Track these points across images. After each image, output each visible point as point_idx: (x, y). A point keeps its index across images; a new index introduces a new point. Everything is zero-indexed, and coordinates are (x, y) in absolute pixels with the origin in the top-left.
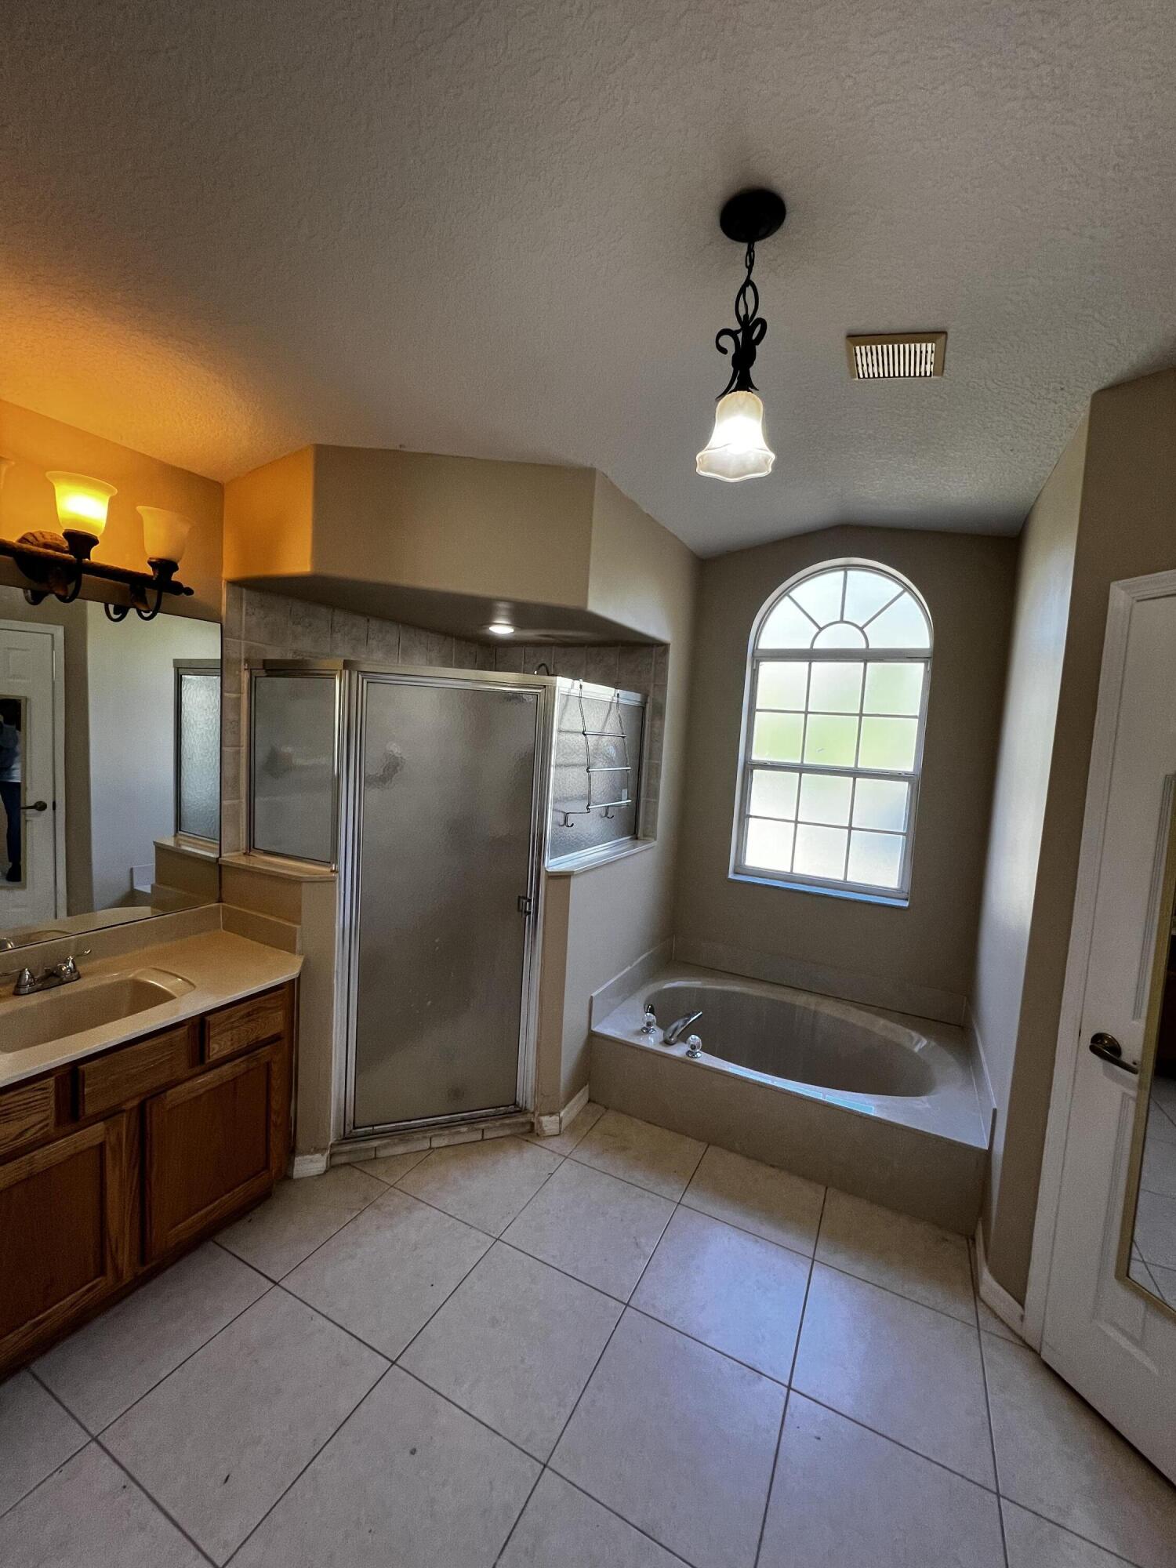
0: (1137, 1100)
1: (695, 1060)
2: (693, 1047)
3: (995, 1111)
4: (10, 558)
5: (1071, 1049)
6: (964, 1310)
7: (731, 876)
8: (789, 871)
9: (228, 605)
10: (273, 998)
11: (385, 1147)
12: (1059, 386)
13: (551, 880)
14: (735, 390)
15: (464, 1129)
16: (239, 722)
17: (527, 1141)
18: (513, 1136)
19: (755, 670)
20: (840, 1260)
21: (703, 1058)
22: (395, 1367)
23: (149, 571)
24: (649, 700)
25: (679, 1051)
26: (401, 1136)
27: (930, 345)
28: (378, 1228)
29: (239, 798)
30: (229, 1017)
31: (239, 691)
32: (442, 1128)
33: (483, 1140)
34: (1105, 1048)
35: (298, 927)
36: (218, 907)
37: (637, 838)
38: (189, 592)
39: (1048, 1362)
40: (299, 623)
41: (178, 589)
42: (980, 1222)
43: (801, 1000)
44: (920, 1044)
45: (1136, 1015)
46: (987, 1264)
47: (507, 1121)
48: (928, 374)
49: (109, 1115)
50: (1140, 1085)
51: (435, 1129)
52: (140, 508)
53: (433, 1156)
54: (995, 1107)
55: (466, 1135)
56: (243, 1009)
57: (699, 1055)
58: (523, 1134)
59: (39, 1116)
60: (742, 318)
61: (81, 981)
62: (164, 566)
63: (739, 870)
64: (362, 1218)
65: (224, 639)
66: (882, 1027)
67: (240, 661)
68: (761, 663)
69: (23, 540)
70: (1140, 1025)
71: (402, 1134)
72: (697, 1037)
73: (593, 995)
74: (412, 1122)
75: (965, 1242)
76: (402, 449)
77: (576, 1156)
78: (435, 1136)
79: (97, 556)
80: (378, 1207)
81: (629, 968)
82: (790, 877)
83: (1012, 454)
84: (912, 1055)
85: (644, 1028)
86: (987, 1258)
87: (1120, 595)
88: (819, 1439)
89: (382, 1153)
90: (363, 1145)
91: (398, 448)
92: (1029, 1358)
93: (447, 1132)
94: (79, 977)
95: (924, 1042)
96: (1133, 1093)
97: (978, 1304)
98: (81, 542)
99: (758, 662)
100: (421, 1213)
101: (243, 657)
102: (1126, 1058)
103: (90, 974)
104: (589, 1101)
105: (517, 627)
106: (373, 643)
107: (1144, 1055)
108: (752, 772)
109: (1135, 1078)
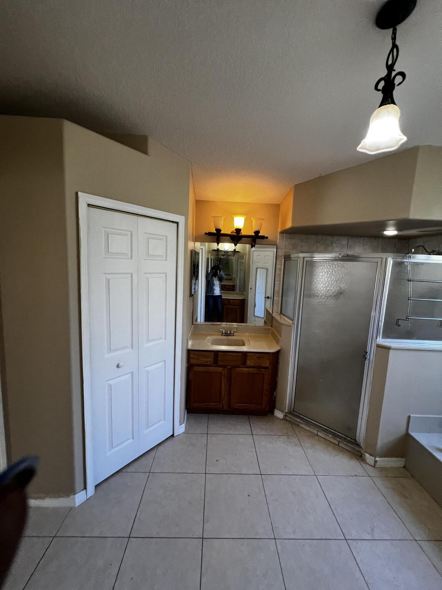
4: (229, 237)
9: (279, 239)
10: (266, 356)
11: (302, 423)
13: (378, 348)
15: (330, 436)
16: (280, 274)
17: (357, 458)
18: (352, 453)
22: (260, 475)
23: (254, 234)
26: (307, 423)
28: (284, 442)
29: (279, 297)
30: (253, 356)
31: (281, 265)
32: (322, 430)
33: (338, 445)
35: (281, 338)
36: (270, 329)
38: (267, 238)
40: (303, 242)
41: (263, 237)
47: (350, 445)
49: (224, 367)
51: (320, 429)
52: (252, 219)
53: (316, 437)
55: (330, 438)
56: (257, 355)
58: (357, 455)
59: (210, 360)
61: (234, 336)
62: (257, 232)
64: (282, 437)
65: (278, 250)
67: (282, 256)
69: (232, 232)
71: (308, 423)
73: (410, 415)
74: (312, 421)
76: (321, 176)
77: (374, 479)
78: (319, 431)
79: (243, 233)
80: (288, 438)
89: (301, 425)
90: (295, 418)
91: (320, 176)
93: (323, 432)
94: (233, 336)
98: (238, 231)
100: (300, 449)
101: (283, 254)
103: (236, 336)
104: (404, 467)
105: (399, 230)
106: (334, 245)
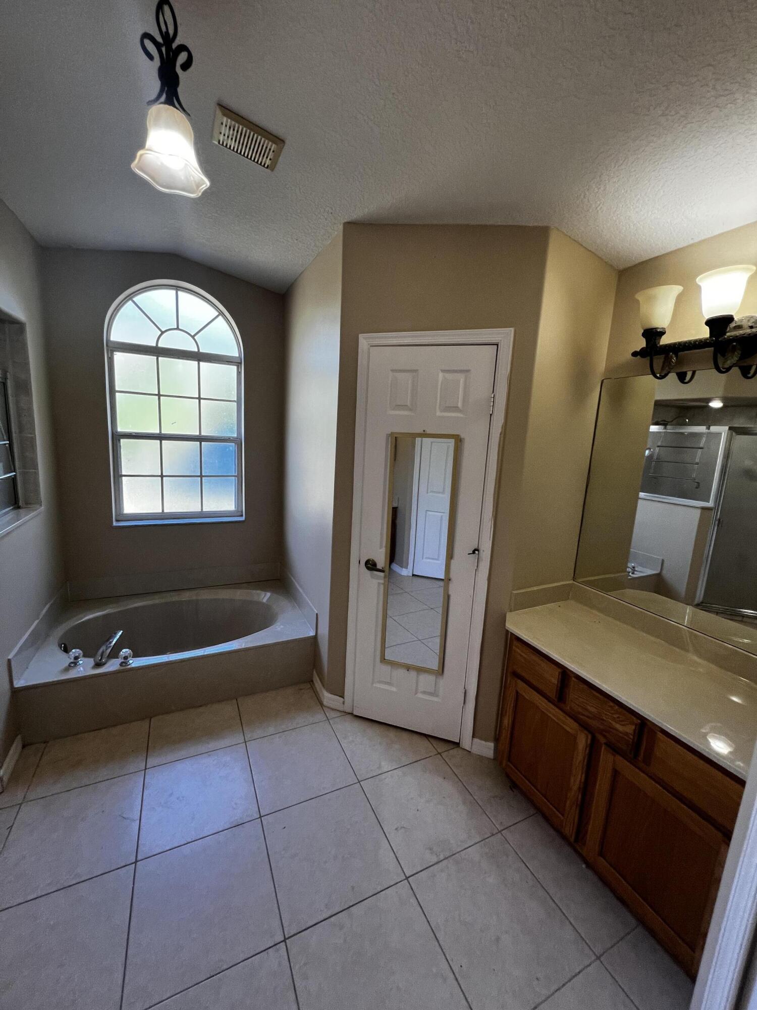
0: (384, 584)
1: (129, 667)
2: (126, 658)
3: (317, 614)
5: (356, 571)
6: (320, 716)
7: (115, 524)
8: (161, 511)
12: (330, 211)
14: (162, 103)
19: (110, 358)
20: (259, 733)
21: (136, 663)
24: (8, 376)
25: (113, 666)
27: (274, 145)
34: (371, 565)
37: (19, 507)
39: (357, 715)
42: (315, 672)
43: (186, 596)
44: (265, 597)
45: (381, 548)
46: (324, 688)
48: (266, 166)
50: (385, 577)
54: (317, 612)
57: (131, 662)
60: (164, 33)
63: (119, 518)
66: (239, 595)
68: (115, 353)
70: (383, 550)
72: (128, 650)
73: (10, 657)
75: (309, 685)
81: (36, 622)
82: (163, 516)
83: (296, 242)
84: (264, 604)
85: (72, 663)
86: (323, 686)
87: (364, 341)
88: (285, 828)
92: (349, 717)
95: (269, 594)
96: (382, 581)
97: (324, 709)
99: (112, 352)
102: (379, 566)
104: (24, 747)
107: (385, 563)
108: (119, 441)
109: (382, 574)
